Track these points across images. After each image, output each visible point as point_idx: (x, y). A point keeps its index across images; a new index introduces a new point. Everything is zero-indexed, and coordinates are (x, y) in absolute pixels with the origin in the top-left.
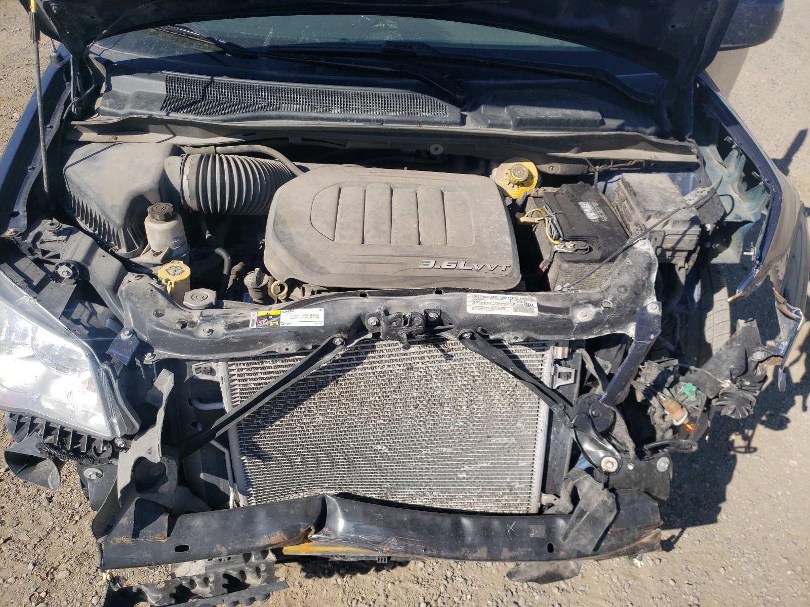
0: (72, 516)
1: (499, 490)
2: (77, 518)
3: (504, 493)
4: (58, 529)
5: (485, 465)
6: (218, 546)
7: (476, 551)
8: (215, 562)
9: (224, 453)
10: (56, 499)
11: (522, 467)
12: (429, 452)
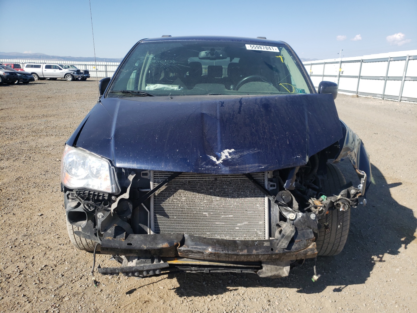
0: (72, 281)
1: (252, 235)
2: (74, 281)
3: (254, 237)
4: (65, 285)
5: (246, 223)
6: (143, 245)
7: (243, 251)
8: (140, 261)
9: (147, 212)
10: (65, 275)
11: (260, 224)
12: (224, 217)
